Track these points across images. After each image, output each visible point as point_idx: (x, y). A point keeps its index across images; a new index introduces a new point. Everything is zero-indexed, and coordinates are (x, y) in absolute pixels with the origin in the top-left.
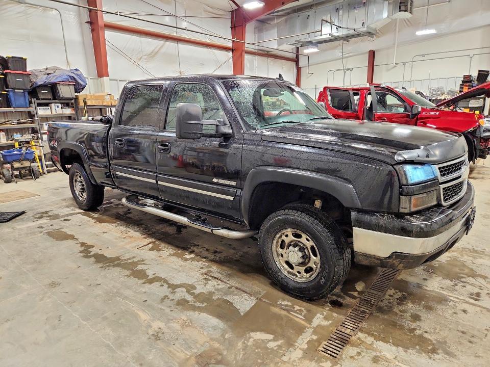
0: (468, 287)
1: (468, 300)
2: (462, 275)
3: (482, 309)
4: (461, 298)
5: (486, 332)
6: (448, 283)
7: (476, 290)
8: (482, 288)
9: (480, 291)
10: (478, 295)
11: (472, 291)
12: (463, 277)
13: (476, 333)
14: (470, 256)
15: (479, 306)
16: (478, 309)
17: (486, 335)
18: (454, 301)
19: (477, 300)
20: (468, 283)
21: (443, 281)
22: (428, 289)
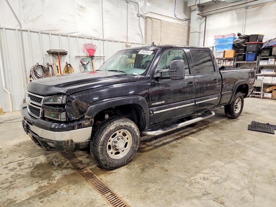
0: (27, 166)
1: (22, 161)
2: (36, 170)
3: (14, 161)
4: (26, 160)
5: (8, 155)
6: (38, 163)
7: (22, 167)
8: (20, 170)
9: (20, 168)
10: (20, 166)
11: (24, 165)
12: (34, 169)
13: (11, 153)
14: (44, 186)
15: (16, 162)
16: (16, 160)
17: (7, 155)
18: (27, 157)
19: (18, 163)
20: (29, 168)
21: (40, 162)
22: (42, 155)
